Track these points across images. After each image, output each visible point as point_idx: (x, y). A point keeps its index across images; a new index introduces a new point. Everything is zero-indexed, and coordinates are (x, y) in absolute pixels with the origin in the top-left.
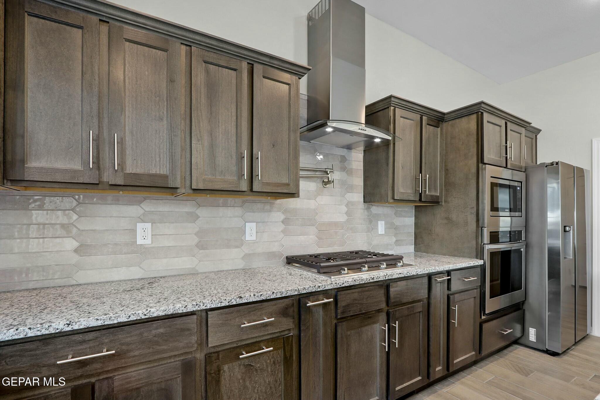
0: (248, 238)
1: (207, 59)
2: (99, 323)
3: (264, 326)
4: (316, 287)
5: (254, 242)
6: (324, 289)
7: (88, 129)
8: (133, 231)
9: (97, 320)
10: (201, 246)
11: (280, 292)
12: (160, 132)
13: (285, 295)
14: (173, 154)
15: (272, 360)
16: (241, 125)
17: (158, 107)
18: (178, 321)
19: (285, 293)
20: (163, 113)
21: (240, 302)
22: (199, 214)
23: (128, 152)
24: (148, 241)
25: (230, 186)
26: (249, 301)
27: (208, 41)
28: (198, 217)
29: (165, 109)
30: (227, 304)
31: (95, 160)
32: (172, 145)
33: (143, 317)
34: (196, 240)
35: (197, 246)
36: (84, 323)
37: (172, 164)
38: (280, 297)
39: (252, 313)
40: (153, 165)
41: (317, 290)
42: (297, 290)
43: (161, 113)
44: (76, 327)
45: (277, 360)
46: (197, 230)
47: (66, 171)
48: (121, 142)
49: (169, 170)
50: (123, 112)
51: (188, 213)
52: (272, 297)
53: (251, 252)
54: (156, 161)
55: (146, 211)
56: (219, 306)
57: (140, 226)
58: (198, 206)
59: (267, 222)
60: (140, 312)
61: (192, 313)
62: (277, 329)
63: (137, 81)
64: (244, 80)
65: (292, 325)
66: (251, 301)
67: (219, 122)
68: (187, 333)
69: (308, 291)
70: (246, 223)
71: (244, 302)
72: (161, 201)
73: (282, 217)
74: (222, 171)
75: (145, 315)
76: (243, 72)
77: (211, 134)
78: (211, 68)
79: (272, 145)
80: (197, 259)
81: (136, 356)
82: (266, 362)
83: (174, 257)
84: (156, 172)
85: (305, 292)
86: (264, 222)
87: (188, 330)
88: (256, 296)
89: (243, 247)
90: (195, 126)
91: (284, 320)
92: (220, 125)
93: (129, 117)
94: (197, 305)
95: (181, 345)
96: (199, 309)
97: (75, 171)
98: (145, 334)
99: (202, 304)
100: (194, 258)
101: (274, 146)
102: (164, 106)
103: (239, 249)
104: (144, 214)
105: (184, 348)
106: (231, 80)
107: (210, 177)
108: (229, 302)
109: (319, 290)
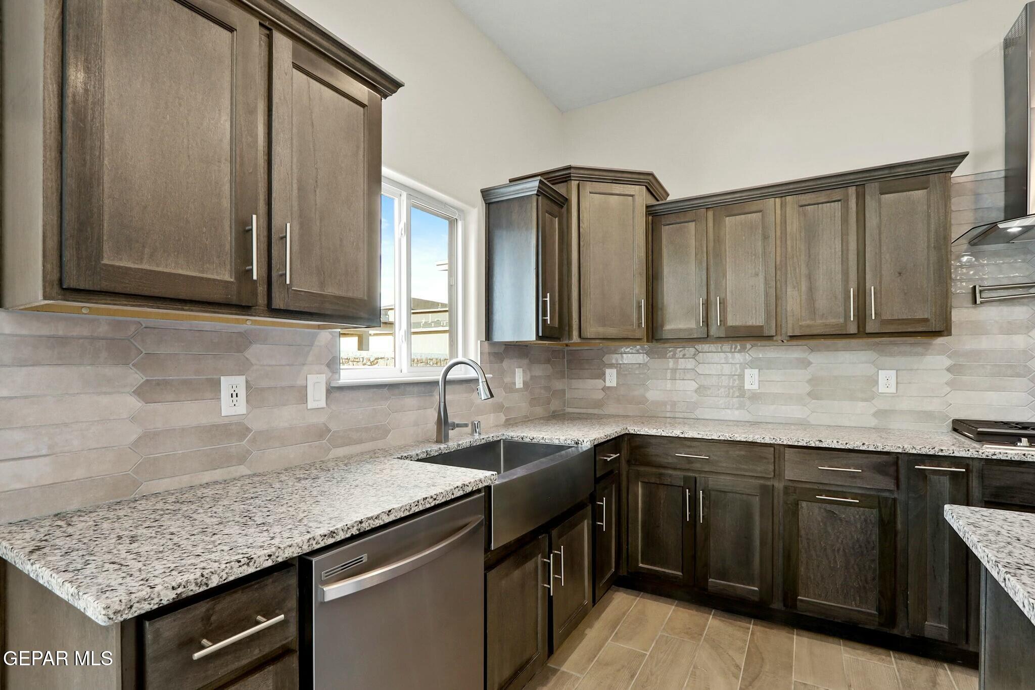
0: (882, 389)
1: (804, 203)
2: (700, 436)
3: (851, 477)
4: (936, 449)
5: (893, 396)
6: (950, 455)
7: (699, 297)
8: (741, 377)
9: (699, 434)
10: (812, 395)
11: (874, 445)
12: (755, 287)
13: (882, 450)
14: (768, 305)
15: (863, 517)
16: (848, 259)
17: (754, 265)
18: (757, 449)
19: (882, 447)
20: (759, 269)
21: (820, 446)
22: (811, 360)
23: (728, 310)
24: (755, 387)
25: (833, 329)
26: (830, 447)
27: (803, 185)
28: (810, 363)
29: (761, 265)
30: (805, 445)
31: (705, 320)
32: (767, 296)
33: (729, 439)
34: (808, 388)
35: (809, 394)
36: (691, 434)
37: (767, 315)
38: (873, 451)
39: (835, 459)
40: (750, 317)
41: (936, 454)
42: (902, 447)
43: (757, 269)
44: (686, 436)
45: (870, 520)
46: (809, 377)
47: (685, 330)
48: (723, 303)
49: (765, 320)
50: (725, 278)
51: (797, 359)
52: (861, 448)
53: (888, 408)
54: (752, 313)
55: (753, 358)
56: (796, 444)
57: (748, 372)
58: (810, 351)
59: (918, 369)
60: (727, 435)
61: (771, 445)
62: (868, 484)
63: (736, 247)
64: (851, 208)
65: (893, 486)
66: (834, 447)
67: (819, 263)
68: (765, 461)
69: (919, 452)
70: (880, 371)
71: (824, 446)
72: (768, 348)
73: (948, 362)
74: (823, 314)
75: (730, 438)
76: (850, 200)
77: (810, 278)
78: (809, 209)
79: (897, 273)
80: (809, 409)
81: (723, 467)
82: (854, 517)
83: (782, 405)
84: (752, 323)
85: (915, 452)
86: (911, 370)
87: (766, 458)
88: (839, 444)
89: (873, 402)
90: (791, 274)
91: (879, 477)
92: (821, 266)
93: (729, 280)
94: (774, 439)
95: (759, 469)
96: (776, 443)
97: (691, 329)
98: (730, 453)
99: (778, 440)
100: (805, 407)
101: (900, 274)
102: (760, 262)
103: (868, 403)
104: (751, 361)
105: (761, 472)
106: (835, 213)
107: (808, 322)
108: (807, 443)
109: (940, 454)
